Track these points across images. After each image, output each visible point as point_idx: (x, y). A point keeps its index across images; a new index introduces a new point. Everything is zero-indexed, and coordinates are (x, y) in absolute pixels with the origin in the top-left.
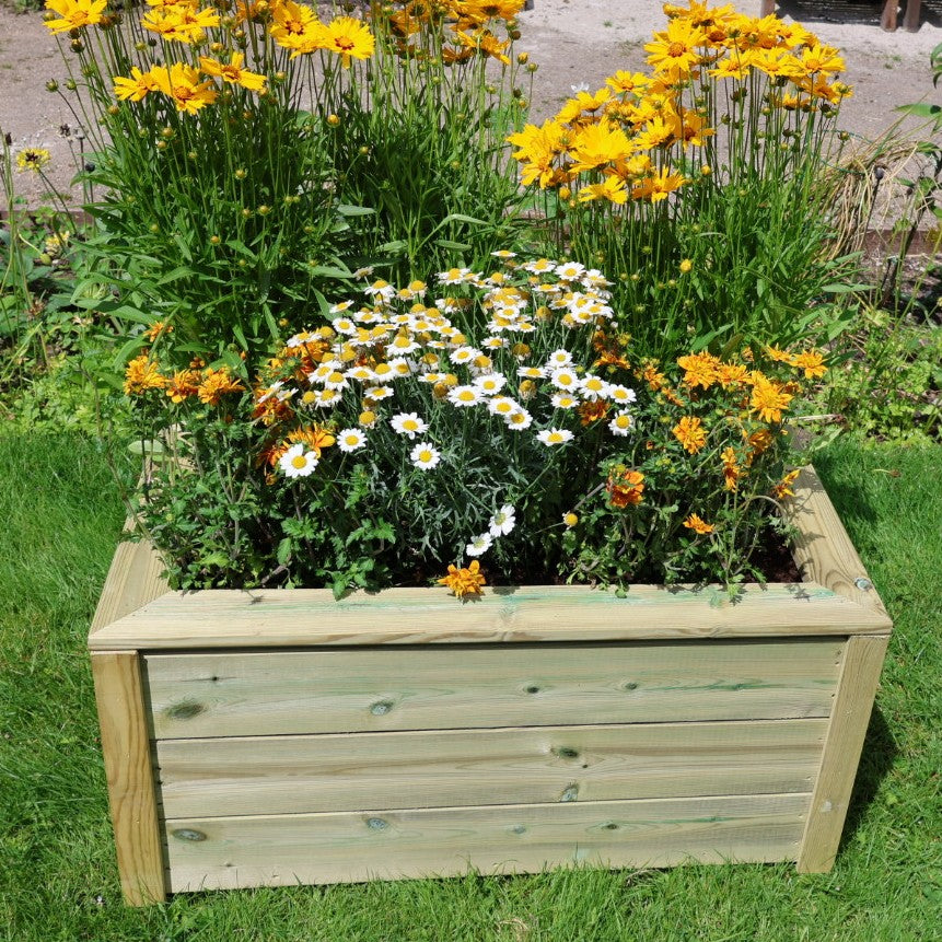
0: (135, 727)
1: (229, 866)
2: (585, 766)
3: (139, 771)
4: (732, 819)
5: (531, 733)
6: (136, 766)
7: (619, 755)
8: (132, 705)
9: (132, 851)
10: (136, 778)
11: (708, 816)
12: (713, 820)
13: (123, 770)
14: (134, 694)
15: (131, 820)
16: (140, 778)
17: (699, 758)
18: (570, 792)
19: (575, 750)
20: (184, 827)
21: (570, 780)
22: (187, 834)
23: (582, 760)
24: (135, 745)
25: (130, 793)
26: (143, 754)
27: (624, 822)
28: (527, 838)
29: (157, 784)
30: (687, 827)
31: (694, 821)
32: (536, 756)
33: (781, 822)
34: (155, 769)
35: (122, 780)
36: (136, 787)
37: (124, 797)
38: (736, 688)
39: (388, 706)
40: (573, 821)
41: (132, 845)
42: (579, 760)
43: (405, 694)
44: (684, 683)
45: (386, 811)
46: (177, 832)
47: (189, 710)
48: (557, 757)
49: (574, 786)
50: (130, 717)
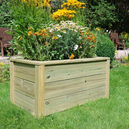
1: (51, 109)
7: (90, 81)
42: (87, 83)
43: (71, 72)
44: (95, 68)
45: (69, 95)
46: (46, 103)
47: (49, 77)
48: (85, 82)
49: (86, 87)
50: (43, 78)
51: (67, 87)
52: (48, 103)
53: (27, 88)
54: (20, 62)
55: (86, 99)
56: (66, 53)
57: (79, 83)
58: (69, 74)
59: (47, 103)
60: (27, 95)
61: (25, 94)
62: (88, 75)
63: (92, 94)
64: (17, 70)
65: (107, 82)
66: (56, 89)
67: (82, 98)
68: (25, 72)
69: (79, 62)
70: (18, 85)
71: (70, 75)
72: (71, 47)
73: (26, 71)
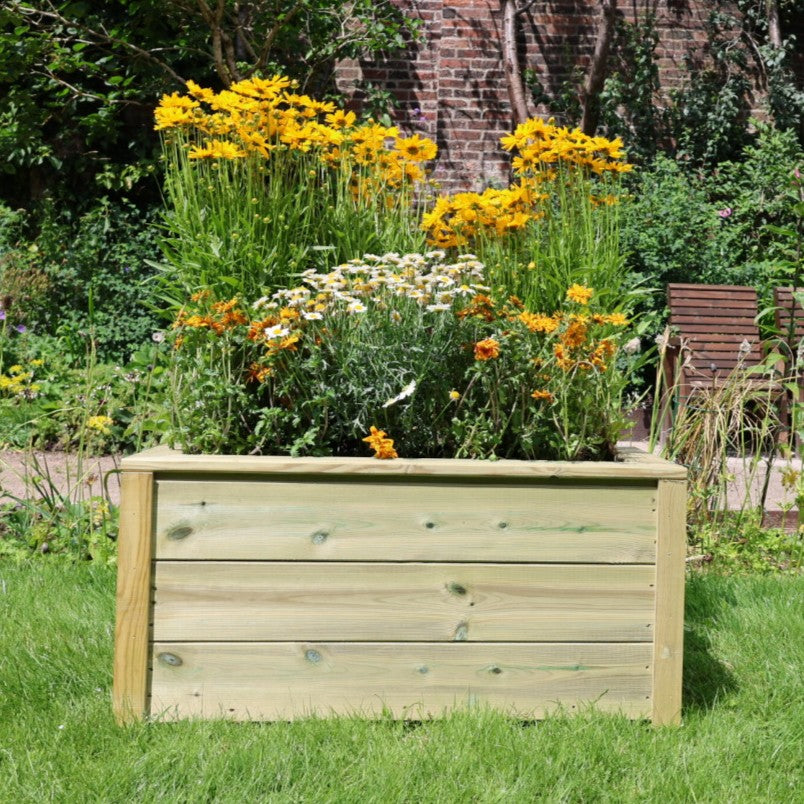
0: (143, 542)
1: (197, 695)
2: (472, 604)
3: (141, 586)
4: (592, 668)
5: (430, 568)
6: (140, 580)
7: (497, 594)
8: (144, 520)
9: (126, 667)
10: (138, 592)
11: (573, 664)
12: (577, 668)
13: (129, 583)
15: (129, 634)
16: (140, 591)
18: (462, 629)
19: (464, 587)
20: (167, 650)
21: (461, 617)
22: (168, 658)
23: (469, 599)
24: (141, 559)
25: (132, 605)
26: (146, 568)
27: (506, 667)
28: (430, 679)
29: (152, 603)
31: (563, 669)
32: (434, 593)
34: (152, 588)
35: (127, 594)
36: (137, 600)
37: (127, 611)
38: (580, 530)
39: (325, 535)
40: (465, 662)
41: (127, 662)
42: (468, 597)
43: (337, 525)
44: (541, 523)
45: (320, 642)
46: (162, 655)
47: (183, 532)
48: (449, 593)
49: (465, 625)
50: (141, 532)
51: (306, 600)
52: (179, 661)
57: (399, 592)
65: (659, 619)
66: (230, 599)
69: (400, 471)
71: (331, 542)
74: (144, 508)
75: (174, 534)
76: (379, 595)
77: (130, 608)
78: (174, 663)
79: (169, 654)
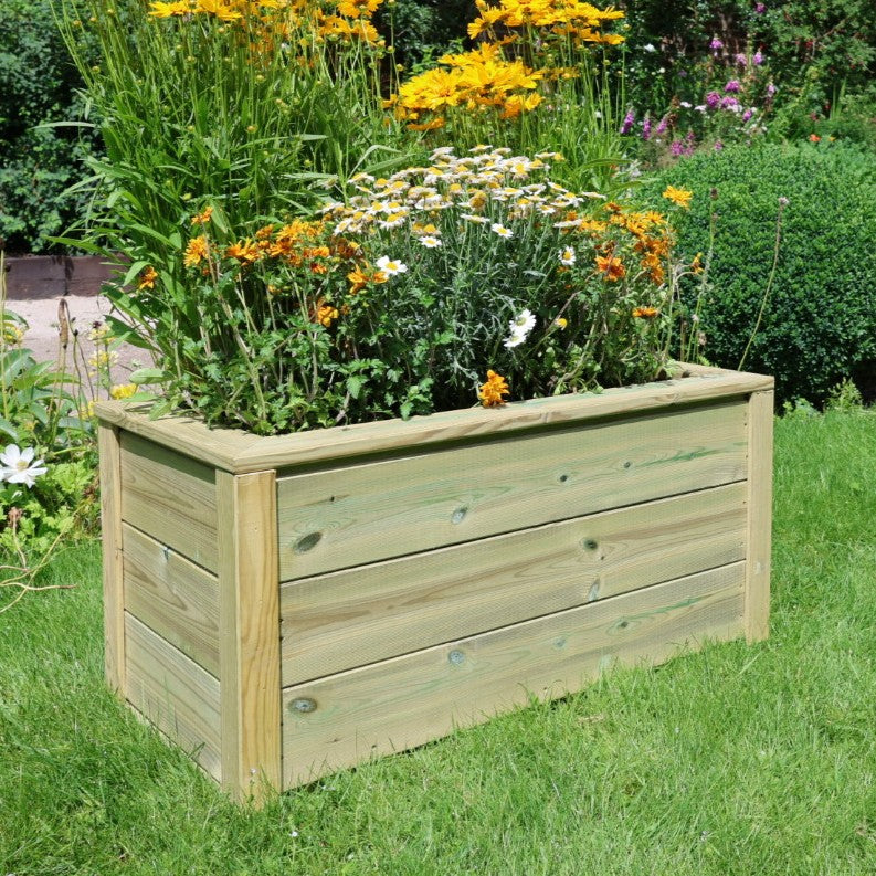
0: (269, 563)
1: (336, 741)
2: (603, 558)
3: (269, 620)
4: (701, 598)
5: (565, 526)
6: (267, 614)
7: (623, 542)
8: (268, 535)
9: (257, 730)
10: (265, 630)
12: (689, 602)
13: (256, 620)
14: (271, 521)
15: (258, 687)
16: (269, 628)
17: (674, 536)
18: (593, 588)
19: (594, 541)
20: (299, 695)
21: (594, 575)
24: (268, 588)
25: (260, 649)
27: (632, 618)
30: (674, 614)
31: (677, 607)
32: (569, 553)
33: (731, 595)
34: (280, 620)
35: (254, 634)
36: (265, 642)
37: (254, 658)
38: (689, 458)
41: (256, 723)
42: (599, 552)
43: (476, 497)
44: (659, 456)
45: (464, 639)
46: (292, 703)
47: (312, 540)
48: (583, 551)
49: (597, 583)
50: (266, 550)
51: (447, 593)
52: (313, 705)
53: (184, 607)
54: (142, 433)
55: (597, 653)
56: (456, 365)
57: (539, 561)
58: (464, 511)
59: (300, 704)
60: (187, 648)
61: (175, 637)
62: (610, 501)
63: (644, 621)
64: (134, 480)
65: (753, 535)
66: (367, 613)
67: (569, 650)
68: (174, 504)
69: (539, 422)
70: (144, 578)
71: (470, 517)
72: (488, 324)
73: (176, 493)
74: (268, 518)
75: (300, 544)
76: (519, 568)
77: (259, 652)
78: (307, 709)
79: (301, 699)
